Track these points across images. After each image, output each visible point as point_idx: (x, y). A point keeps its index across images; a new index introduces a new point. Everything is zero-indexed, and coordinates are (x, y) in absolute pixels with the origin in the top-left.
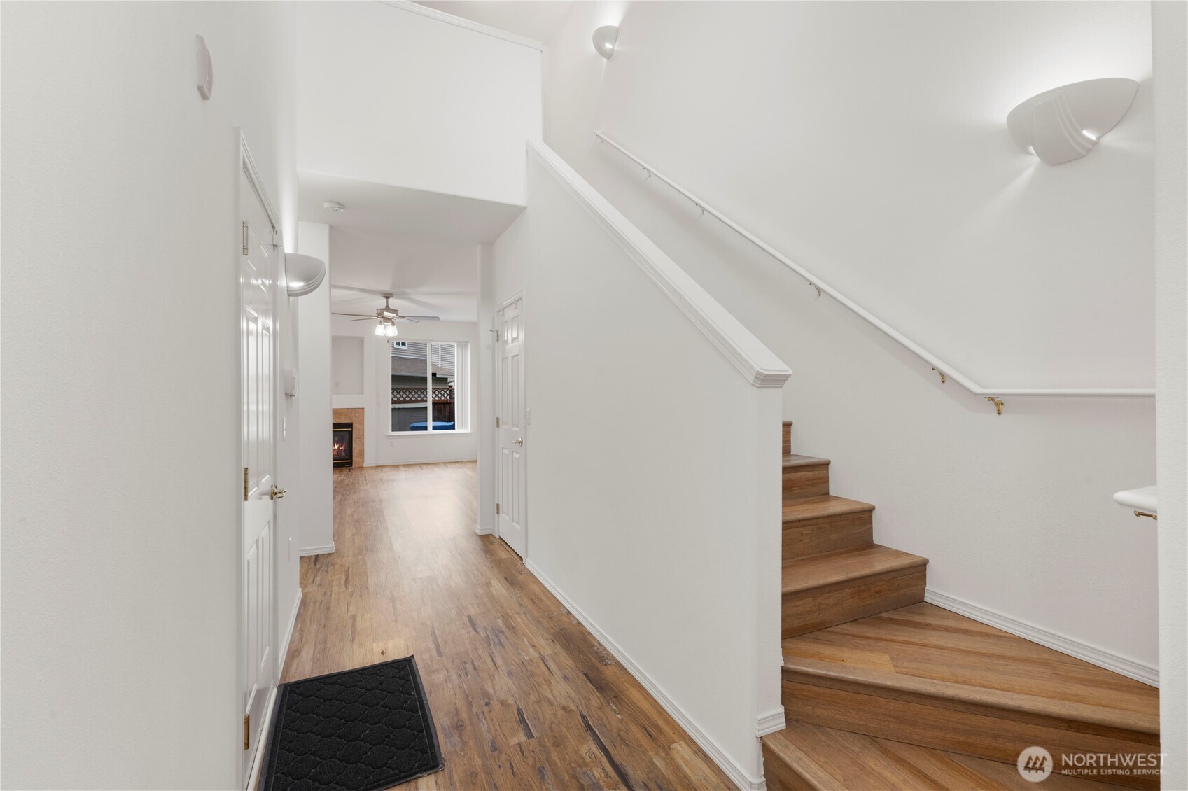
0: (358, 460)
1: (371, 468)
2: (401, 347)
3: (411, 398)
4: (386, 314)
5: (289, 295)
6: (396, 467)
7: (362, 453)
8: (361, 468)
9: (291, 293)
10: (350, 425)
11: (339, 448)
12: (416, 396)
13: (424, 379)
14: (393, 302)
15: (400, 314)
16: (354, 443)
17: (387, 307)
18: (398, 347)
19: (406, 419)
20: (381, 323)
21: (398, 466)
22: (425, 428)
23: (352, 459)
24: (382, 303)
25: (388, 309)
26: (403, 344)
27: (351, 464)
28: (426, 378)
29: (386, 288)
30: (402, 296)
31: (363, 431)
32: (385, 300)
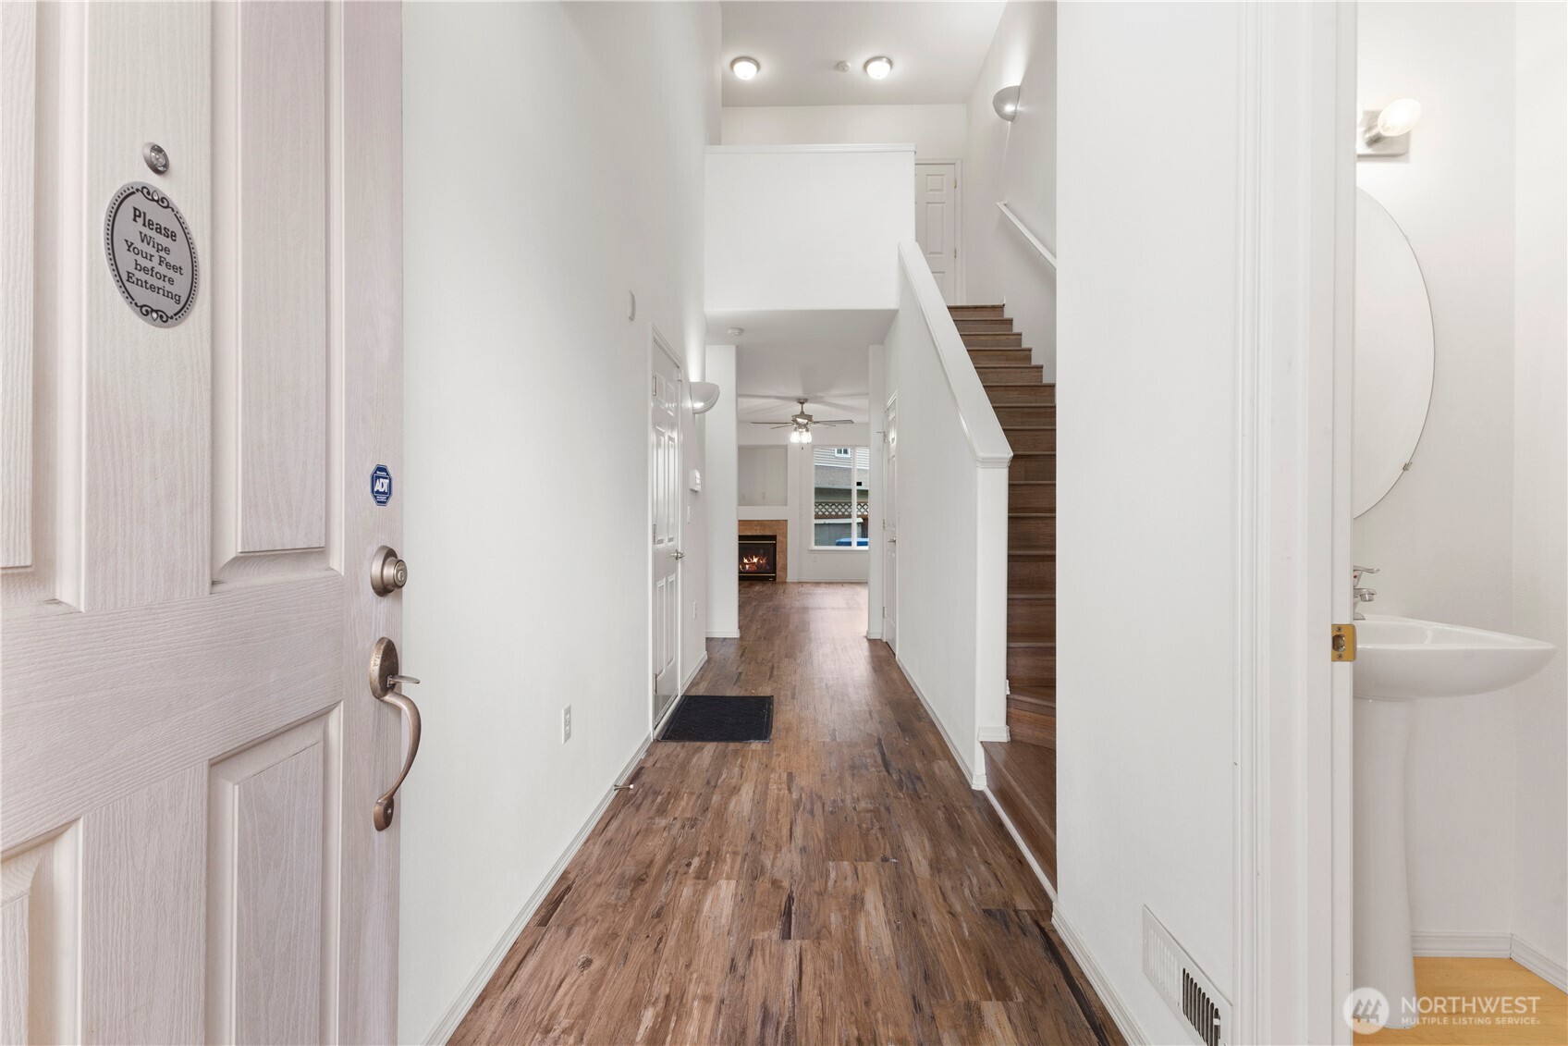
0: (782, 574)
1: (793, 583)
2: (843, 455)
3: (843, 513)
4: (799, 420)
5: (694, 414)
6: (818, 584)
7: (785, 568)
8: (785, 583)
9: (695, 412)
10: (774, 538)
11: (758, 561)
12: (843, 510)
13: (848, 492)
14: (808, 408)
15: (814, 419)
16: (777, 556)
17: (802, 412)
18: (840, 455)
19: (831, 533)
20: (795, 430)
21: (820, 583)
22: (849, 544)
23: (775, 573)
24: (797, 408)
25: (802, 415)
26: (846, 452)
27: (774, 578)
28: (851, 490)
29: (800, 393)
30: (817, 400)
31: (786, 544)
32: (800, 405)
